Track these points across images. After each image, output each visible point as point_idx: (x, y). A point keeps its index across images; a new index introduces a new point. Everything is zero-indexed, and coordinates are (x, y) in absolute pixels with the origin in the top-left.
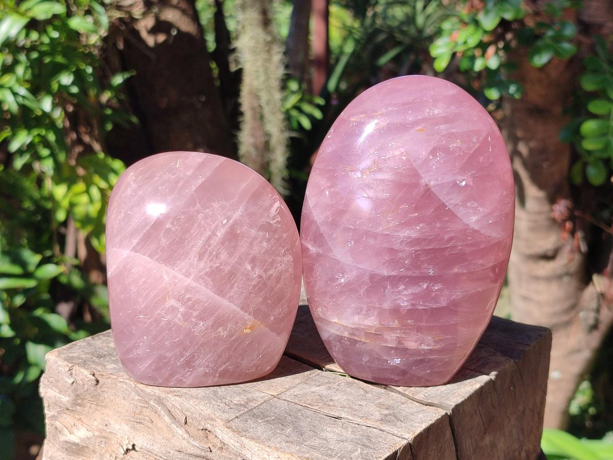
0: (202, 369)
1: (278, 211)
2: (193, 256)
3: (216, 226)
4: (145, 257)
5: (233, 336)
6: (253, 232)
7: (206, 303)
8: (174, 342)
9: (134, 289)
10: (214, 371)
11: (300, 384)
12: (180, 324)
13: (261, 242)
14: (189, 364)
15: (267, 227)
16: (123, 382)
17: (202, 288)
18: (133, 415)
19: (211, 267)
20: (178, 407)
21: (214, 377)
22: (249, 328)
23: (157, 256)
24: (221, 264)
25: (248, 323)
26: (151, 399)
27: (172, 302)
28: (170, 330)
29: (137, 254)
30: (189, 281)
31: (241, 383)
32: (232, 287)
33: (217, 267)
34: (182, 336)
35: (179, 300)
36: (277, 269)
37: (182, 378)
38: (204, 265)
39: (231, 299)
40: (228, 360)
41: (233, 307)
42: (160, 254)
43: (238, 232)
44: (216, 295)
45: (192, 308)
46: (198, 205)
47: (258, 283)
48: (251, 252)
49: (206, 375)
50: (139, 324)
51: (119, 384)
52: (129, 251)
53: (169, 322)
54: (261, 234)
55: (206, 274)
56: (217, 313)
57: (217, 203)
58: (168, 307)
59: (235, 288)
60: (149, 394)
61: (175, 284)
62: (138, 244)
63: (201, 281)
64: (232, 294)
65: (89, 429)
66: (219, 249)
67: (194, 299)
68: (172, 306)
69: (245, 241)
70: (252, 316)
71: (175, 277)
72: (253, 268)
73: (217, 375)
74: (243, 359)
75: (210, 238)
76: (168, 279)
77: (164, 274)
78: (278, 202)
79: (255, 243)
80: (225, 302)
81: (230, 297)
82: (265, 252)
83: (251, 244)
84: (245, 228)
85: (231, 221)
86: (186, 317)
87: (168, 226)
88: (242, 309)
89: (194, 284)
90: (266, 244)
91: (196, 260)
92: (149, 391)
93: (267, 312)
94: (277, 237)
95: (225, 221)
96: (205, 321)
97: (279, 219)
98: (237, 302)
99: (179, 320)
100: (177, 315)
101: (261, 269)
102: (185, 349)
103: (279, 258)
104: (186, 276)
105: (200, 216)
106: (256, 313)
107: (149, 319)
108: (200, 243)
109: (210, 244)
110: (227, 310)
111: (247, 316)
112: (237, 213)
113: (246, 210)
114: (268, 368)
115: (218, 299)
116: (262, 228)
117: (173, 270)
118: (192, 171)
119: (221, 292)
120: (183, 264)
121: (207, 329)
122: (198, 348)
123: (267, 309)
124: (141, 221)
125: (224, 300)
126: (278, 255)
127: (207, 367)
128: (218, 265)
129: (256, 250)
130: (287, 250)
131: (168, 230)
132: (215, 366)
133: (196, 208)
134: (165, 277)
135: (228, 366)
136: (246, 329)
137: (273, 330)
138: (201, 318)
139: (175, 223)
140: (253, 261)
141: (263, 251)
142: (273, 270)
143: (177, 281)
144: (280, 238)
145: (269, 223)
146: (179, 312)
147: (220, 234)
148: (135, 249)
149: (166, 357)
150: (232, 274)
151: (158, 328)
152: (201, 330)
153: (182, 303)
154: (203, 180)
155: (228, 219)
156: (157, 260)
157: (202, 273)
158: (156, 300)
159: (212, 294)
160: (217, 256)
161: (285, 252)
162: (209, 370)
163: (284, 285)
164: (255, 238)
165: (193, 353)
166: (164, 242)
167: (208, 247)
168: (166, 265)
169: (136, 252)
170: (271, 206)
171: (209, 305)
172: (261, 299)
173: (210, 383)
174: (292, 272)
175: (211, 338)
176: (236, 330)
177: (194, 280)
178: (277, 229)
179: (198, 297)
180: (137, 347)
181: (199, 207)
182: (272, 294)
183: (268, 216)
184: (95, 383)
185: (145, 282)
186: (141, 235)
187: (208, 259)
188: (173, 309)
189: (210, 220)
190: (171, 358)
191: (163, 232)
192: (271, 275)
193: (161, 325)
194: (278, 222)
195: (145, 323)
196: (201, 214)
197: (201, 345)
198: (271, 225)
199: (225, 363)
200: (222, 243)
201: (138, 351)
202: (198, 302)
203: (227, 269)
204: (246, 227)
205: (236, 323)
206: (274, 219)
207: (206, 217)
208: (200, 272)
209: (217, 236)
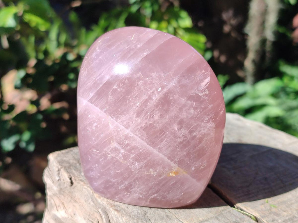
0: (137, 194)
1: (207, 85)
2: (132, 113)
3: (153, 92)
4: (97, 108)
5: (161, 176)
6: (183, 100)
7: (140, 149)
8: (117, 173)
9: (89, 130)
10: (146, 198)
11: (212, 218)
12: (121, 161)
13: (189, 109)
14: (128, 189)
15: (196, 98)
16: (87, 189)
17: (138, 138)
18: (89, 214)
19: (146, 123)
20: (115, 220)
21: (146, 201)
22: (174, 173)
23: (105, 109)
24: (154, 122)
25: (173, 169)
26: (100, 207)
27: (114, 145)
28: (114, 164)
29: (92, 104)
30: (127, 131)
31: (167, 209)
32: (162, 140)
33: (151, 124)
34: (122, 170)
35: (120, 144)
36: (201, 132)
37: (123, 198)
38: (141, 121)
39: (160, 150)
40: (157, 192)
41: (161, 155)
42: (108, 108)
43: (171, 98)
44: (148, 145)
45: (130, 151)
46: (140, 73)
47: (184, 141)
48: (180, 116)
49: (140, 199)
50: (93, 155)
51: (84, 190)
52: (87, 101)
53: (113, 158)
54: (189, 102)
55: (142, 128)
56: (149, 158)
57: (155, 74)
58: (112, 147)
59: (164, 141)
60: (99, 204)
61: (118, 132)
62: (93, 97)
63: (138, 133)
64: (161, 146)
65: (67, 212)
66: (153, 111)
67: (132, 145)
68: (115, 148)
69: (176, 107)
70: (177, 164)
71: (118, 127)
72: (180, 129)
73: (149, 201)
74: (169, 193)
75: (147, 101)
76: (112, 127)
77: (109, 123)
78: (209, 78)
79: (184, 109)
80: (155, 151)
81: (160, 148)
82: (191, 118)
83: (181, 109)
84: (176, 97)
85: (165, 90)
86: (125, 157)
87: (115, 87)
88: (169, 158)
89: (132, 135)
90: (193, 111)
91: (135, 116)
92: (100, 201)
93: (189, 164)
94: (203, 106)
95: (160, 89)
96: (140, 162)
97: (207, 92)
98: (165, 153)
99: (120, 158)
100: (118, 154)
101: (187, 130)
102: (125, 179)
103: (203, 124)
104: (126, 128)
105: (141, 83)
106: (180, 163)
107: (100, 153)
108: (138, 104)
109: (147, 106)
110: (157, 158)
111: (172, 164)
112: (171, 84)
113: (179, 82)
114: (189, 202)
115: (151, 148)
116: (190, 98)
117: (117, 121)
118: (141, 45)
119: (153, 144)
120: (124, 117)
121: (141, 168)
122: (135, 180)
123: (189, 161)
124: (97, 79)
125: (154, 150)
126: (202, 121)
127: (141, 194)
128: (151, 122)
129: (184, 115)
130: (211, 118)
131: (115, 90)
132: (147, 194)
133: (138, 76)
134: (111, 125)
135: (156, 196)
136: (171, 173)
137: (194, 177)
138: (136, 160)
139: (120, 86)
140: (181, 123)
141: (190, 116)
142: (197, 133)
143: (119, 130)
144: (206, 108)
145: (198, 95)
146: (120, 152)
147: (156, 98)
148: (91, 101)
149: (111, 182)
150: (162, 132)
151: (106, 161)
152: (136, 168)
153: (122, 147)
154: (148, 53)
155: (163, 88)
156: (105, 112)
157: (139, 127)
158: (105, 141)
159: (145, 144)
160: (151, 116)
161: (209, 119)
162: (142, 196)
163: (206, 145)
164: (184, 106)
165: (130, 183)
166: (111, 98)
167: (145, 107)
168: (111, 116)
169: (92, 103)
170: (202, 80)
171: (143, 151)
172: (185, 153)
173: (143, 204)
174: (213, 136)
175: (144, 175)
176: (163, 173)
177: (132, 132)
178: (204, 100)
179: (135, 145)
180: (92, 170)
181: (140, 75)
182: (194, 151)
183: (198, 89)
184: (70, 184)
185: (96, 127)
186: (95, 91)
187: (144, 117)
188: (116, 150)
189: (148, 86)
190: (114, 183)
191: (110, 91)
192: (195, 136)
193: (108, 159)
194: (206, 95)
195: (97, 155)
196: (142, 81)
197: (137, 178)
198: (200, 97)
199: (154, 194)
200: (157, 106)
201: (93, 173)
202: (134, 148)
203: (159, 126)
204: (178, 96)
205: (164, 168)
206: (202, 92)
207: (145, 84)
208: (137, 126)
209: (152, 100)
